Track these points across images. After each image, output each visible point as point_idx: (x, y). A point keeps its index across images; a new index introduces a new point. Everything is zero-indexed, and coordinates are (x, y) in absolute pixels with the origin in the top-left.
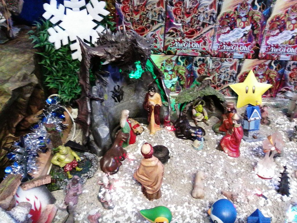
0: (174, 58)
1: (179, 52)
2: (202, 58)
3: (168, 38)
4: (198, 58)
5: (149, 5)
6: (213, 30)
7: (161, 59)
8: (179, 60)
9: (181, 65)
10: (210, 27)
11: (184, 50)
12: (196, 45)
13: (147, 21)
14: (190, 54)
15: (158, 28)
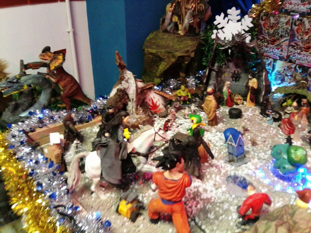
0: (293, 66)
1: (297, 62)
3: (291, 49)
5: (280, 24)
7: (284, 65)
8: (297, 68)
9: (298, 72)
11: (301, 61)
13: (278, 35)
14: (306, 65)
15: (284, 41)
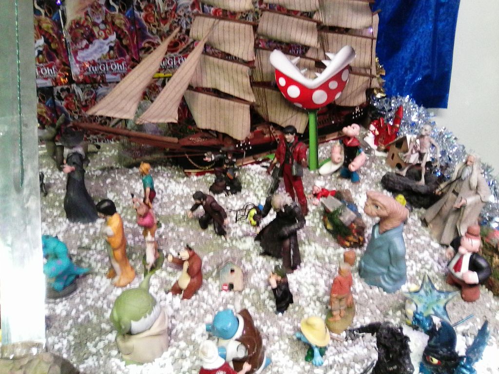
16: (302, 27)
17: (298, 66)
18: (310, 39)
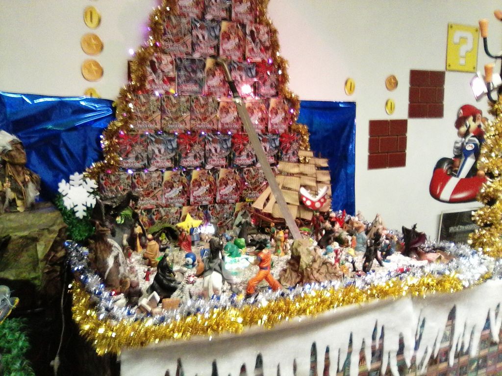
2: (157, 209)
4: (154, 210)
6: (161, 191)
10: (159, 189)
12: (152, 201)
16: (310, 179)
17: (311, 194)
18: (313, 184)
